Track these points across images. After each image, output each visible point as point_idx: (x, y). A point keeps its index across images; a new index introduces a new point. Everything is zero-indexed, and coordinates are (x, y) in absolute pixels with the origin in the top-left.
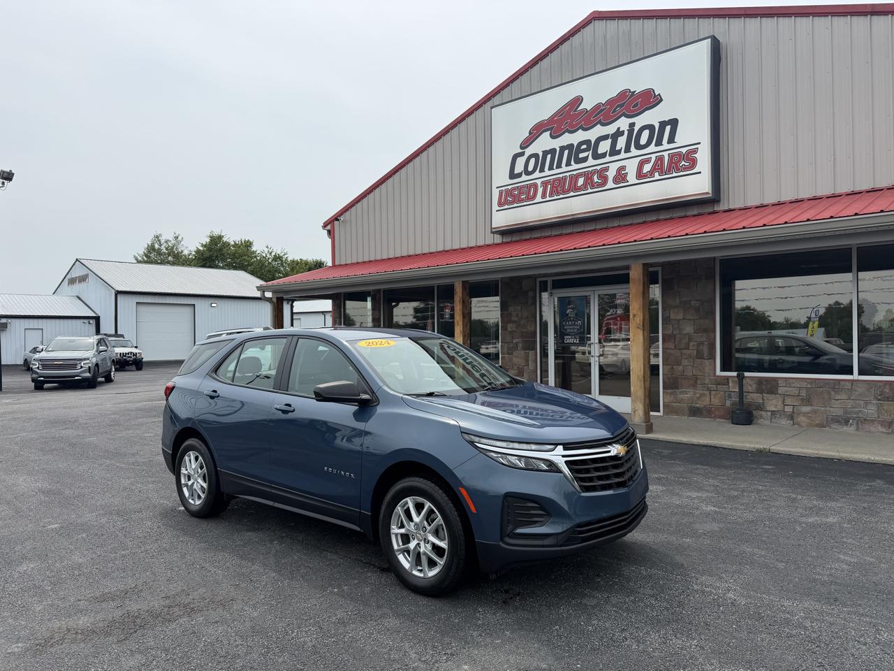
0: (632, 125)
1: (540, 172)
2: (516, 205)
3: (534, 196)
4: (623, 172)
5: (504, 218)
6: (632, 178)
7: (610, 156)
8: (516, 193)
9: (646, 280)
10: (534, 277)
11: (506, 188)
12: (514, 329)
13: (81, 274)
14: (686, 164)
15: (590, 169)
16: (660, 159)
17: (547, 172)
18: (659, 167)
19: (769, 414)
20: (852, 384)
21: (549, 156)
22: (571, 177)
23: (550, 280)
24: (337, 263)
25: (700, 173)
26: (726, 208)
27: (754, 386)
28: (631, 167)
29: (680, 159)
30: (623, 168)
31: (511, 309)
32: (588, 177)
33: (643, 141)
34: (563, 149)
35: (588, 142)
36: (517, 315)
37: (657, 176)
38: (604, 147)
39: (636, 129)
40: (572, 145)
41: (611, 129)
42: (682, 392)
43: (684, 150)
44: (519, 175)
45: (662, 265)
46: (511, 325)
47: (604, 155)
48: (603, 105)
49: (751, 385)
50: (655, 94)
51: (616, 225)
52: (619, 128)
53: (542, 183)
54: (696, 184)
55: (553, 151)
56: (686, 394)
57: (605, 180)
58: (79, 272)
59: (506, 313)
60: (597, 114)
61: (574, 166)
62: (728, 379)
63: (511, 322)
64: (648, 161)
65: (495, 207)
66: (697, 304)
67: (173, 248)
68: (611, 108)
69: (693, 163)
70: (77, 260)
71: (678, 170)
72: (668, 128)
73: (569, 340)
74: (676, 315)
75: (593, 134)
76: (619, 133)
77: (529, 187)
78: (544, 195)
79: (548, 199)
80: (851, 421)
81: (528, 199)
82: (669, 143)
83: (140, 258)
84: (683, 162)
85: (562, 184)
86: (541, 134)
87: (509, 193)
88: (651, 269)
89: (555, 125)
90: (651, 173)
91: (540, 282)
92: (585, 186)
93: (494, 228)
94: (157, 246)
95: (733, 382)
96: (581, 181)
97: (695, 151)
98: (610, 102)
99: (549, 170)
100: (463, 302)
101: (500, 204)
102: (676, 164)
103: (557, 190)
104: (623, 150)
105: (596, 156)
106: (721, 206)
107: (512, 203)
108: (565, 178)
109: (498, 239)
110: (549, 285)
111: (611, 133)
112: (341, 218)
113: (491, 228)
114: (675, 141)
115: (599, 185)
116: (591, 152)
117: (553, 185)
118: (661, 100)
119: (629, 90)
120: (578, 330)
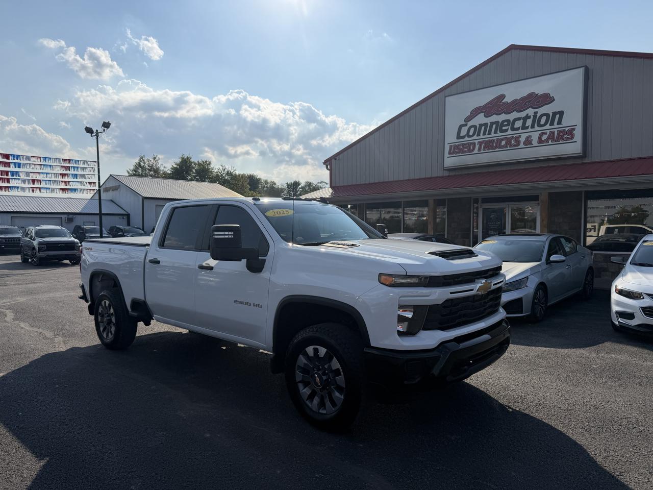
0: (536, 113)
1: (477, 136)
2: (460, 154)
3: (473, 150)
4: (530, 139)
5: (450, 161)
6: (535, 143)
7: (522, 129)
8: (462, 147)
10: (471, 197)
11: (454, 144)
12: (456, 226)
13: (114, 185)
14: (568, 137)
15: (510, 136)
16: (553, 133)
17: (482, 136)
18: (551, 137)
21: (483, 127)
22: (497, 140)
23: (480, 199)
24: (333, 185)
25: (576, 142)
26: (589, 161)
28: (535, 137)
29: (564, 135)
30: (530, 137)
31: (454, 214)
32: (508, 141)
33: (543, 121)
34: (492, 124)
35: (508, 121)
36: (458, 218)
37: (550, 142)
38: (518, 124)
39: (538, 115)
40: (498, 122)
41: (523, 114)
43: (567, 129)
44: (464, 137)
47: (518, 129)
48: (518, 100)
50: (550, 96)
52: (527, 114)
53: (479, 142)
54: (573, 148)
55: (487, 124)
57: (519, 143)
58: (112, 184)
60: (514, 106)
61: (499, 134)
63: (455, 222)
64: (545, 134)
65: (446, 154)
66: (571, 214)
67: (153, 165)
69: (572, 136)
70: (111, 175)
71: (563, 140)
72: (558, 116)
75: (511, 117)
76: (528, 117)
77: (471, 143)
78: (479, 150)
79: (482, 151)
81: (469, 151)
82: (557, 124)
83: (131, 172)
84: (566, 135)
85: (491, 144)
86: (478, 114)
87: (456, 147)
89: (488, 109)
90: (547, 140)
91: (474, 200)
92: (506, 146)
93: (446, 168)
94: (142, 163)
96: (503, 143)
97: (574, 130)
98: (523, 99)
101: (450, 153)
102: (562, 136)
103: (488, 147)
104: (530, 126)
105: (513, 129)
106: (586, 161)
107: (459, 153)
108: (494, 140)
109: (446, 174)
110: (480, 201)
111: (523, 117)
112: (337, 158)
113: (444, 167)
114: (562, 123)
115: (515, 146)
116: (510, 127)
117: (486, 144)
118: (554, 100)
119: (535, 94)
120: (497, 227)
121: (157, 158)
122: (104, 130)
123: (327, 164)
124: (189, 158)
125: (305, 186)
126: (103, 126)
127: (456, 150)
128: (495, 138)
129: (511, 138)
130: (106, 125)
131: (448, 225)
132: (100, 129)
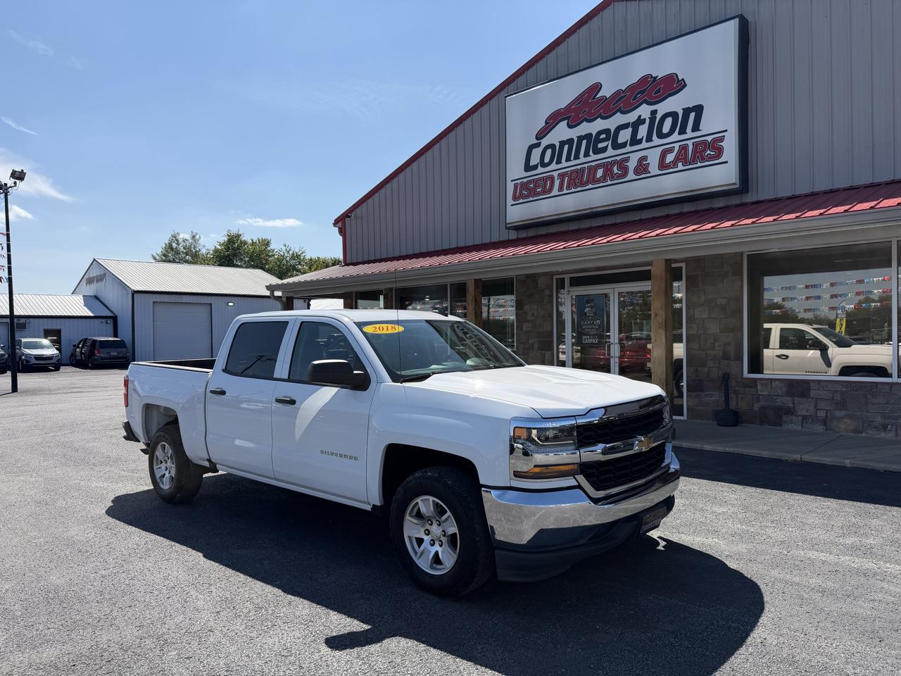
0: (654, 113)
1: (557, 163)
2: (531, 199)
3: (551, 190)
4: (644, 163)
5: (517, 213)
6: (654, 168)
7: (631, 145)
8: (532, 186)
9: (669, 276)
10: (551, 275)
11: (521, 181)
12: (529, 329)
13: (98, 274)
14: (712, 153)
15: (610, 160)
16: (684, 148)
17: (564, 164)
18: (682, 156)
19: (800, 418)
20: (891, 387)
21: (566, 147)
22: (590, 168)
23: (567, 277)
24: (349, 260)
25: (727, 162)
26: (754, 199)
27: (784, 390)
28: (653, 157)
29: (705, 150)
30: (645, 158)
31: (526, 308)
32: (608, 168)
33: (666, 129)
34: (580, 138)
35: (607, 131)
36: (533, 315)
37: (680, 166)
38: (625, 136)
39: (659, 116)
40: (591, 134)
41: (632, 117)
42: (707, 395)
43: (709, 139)
44: (535, 167)
45: (686, 260)
46: (527, 324)
47: (624, 145)
48: (623, 91)
49: (780, 388)
50: (678, 79)
51: (637, 219)
52: (640, 116)
53: (559, 175)
54: (722, 174)
55: (572, 140)
56: (711, 397)
57: (625, 171)
58: (96, 272)
59: (521, 312)
60: (617, 102)
61: (593, 157)
62: (756, 382)
63: (525, 321)
64: (671, 150)
65: (510, 201)
66: (723, 302)
67: (190, 247)
68: (631, 95)
69: (720, 152)
70: (94, 260)
71: (703, 160)
72: (692, 115)
73: (587, 340)
74: (701, 314)
75: (612, 123)
76: (640, 121)
77: (547, 178)
78: (561, 189)
79: (565, 191)
80: (889, 427)
81: (544, 192)
82: (693, 131)
83: (158, 258)
84: (709, 151)
85: (580, 176)
86: (557, 124)
87: (524, 186)
88: (673, 265)
89: (575, 113)
90: (675, 163)
91: (557, 279)
92: (604, 178)
93: (509, 224)
94: (174, 245)
95: (762, 384)
96: (600, 173)
97: (722, 139)
98: (631, 88)
99: (568, 159)
100: (476, 300)
101: (515, 198)
102: (701, 153)
103: (575, 182)
104: (644, 139)
105: (616, 146)
106: (749, 198)
107: (528, 196)
108: (583, 170)
109: (513, 235)
110: (567, 283)
111: (631, 122)
112: (353, 215)
113: (506, 224)
114: (700, 128)
115: (619, 177)
116: (610, 142)
117: (571, 176)
118: (685, 85)
119: (651, 75)
120: (597, 329)
121: (197, 237)
122: (15, 183)
124: (239, 236)
126: (11, 176)
127: (527, 191)
128: (586, 165)
129: (613, 164)
130: (19, 176)
132: (10, 182)
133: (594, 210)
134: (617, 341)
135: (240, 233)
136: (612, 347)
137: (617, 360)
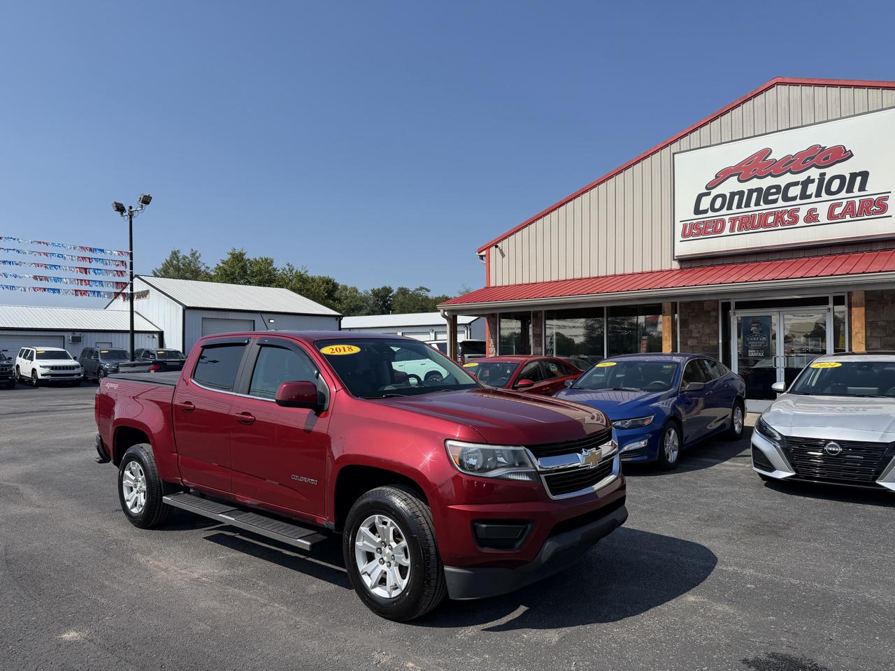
0: (823, 175)
1: (727, 209)
2: (701, 237)
3: (721, 231)
4: (814, 213)
5: (687, 248)
6: (823, 218)
7: (800, 199)
8: (702, 226)
10: (718, 300)
11: (691, 222)
13: (140, 290)
14: (877, 209)
15: (780, 209)
16: (852, 204)
17: (735, 210)
18: (850, 209)
21: (737, 198)
22: (761, 216)
23: (733, 302)
24: (492, 284)
25: (891, 216)
28: (822, 210)
29: (871, 206)
30: (815, 210)
31: (691, 326)
32: (779, 218)
33: (834, 188)
34: (751, 192)
35: (778, 187)
36: (699, 332)
37: (848, 218)
38: (795, 191)
39: (827, 178)
40: (761, 189)
41: (802, 177)
43: (875, 197)
44: (705, 211)
46: (692, 340)
47: (794, 199)
48: (793, 157)
50: (845, 150)
52: (809, 177)
53: (731, 219)
54: (887, 225)
55: (741, 193)
57: (796, 219)
58: (137, 288)
59: (687, 329)
60: (786, 165)
61: (763, 206)
63: (691, 337)
64: (839, 205)
65: (678, 237)
66: (884, 324)
67: (190, 265)
68: (800, 160)
69: (884, 208)
71: (869, 213)
72: (859, 179)
75: (783, 181)
76: (809, 181)
77: (718, 221)
78: (732, 229)
79: (736, 232)
81: (715, 232)
82: (860, 190)
83: (158, 274)
84: (874, 207)
85: (751, 220)
86: (728, 178)
87: (694, 226)
89: (743, 171)
90: (843, 215)
91: (723, 304)
92: (775, 223)
93: (676, 256)
94: (175, 262)
96: (771, 219)
97: (887, 198)
99: (737, 208)
101: (684, 235)
102: (867, 208)
103: (746, 226)
104: (814, 195)
105: (786, 198)
107: (698, 234)
108: (755, 215)
110: (733, 306)
111: (801, 180)
112: (499, 245)
113: (674, 256)
114: (867, 189)
115: (790, 223)
116: (781, 195)
117: (742, 222)
118: (852, 155)
119: (820, 147)
120: (762, 345)
121: (197, 254)
122: (142, 207)
123: (482, 254)
124: (241, 255)
125: (398, 293)
126: (140, 201)
127: (693, 231)
129: (785, 212)
130: (146, 200)
131: (681, 342)
133: (764, 248)
134: (782, 354)
135: (244, 252)
136: (778, 360)
137: (783, 370)
